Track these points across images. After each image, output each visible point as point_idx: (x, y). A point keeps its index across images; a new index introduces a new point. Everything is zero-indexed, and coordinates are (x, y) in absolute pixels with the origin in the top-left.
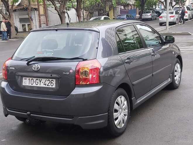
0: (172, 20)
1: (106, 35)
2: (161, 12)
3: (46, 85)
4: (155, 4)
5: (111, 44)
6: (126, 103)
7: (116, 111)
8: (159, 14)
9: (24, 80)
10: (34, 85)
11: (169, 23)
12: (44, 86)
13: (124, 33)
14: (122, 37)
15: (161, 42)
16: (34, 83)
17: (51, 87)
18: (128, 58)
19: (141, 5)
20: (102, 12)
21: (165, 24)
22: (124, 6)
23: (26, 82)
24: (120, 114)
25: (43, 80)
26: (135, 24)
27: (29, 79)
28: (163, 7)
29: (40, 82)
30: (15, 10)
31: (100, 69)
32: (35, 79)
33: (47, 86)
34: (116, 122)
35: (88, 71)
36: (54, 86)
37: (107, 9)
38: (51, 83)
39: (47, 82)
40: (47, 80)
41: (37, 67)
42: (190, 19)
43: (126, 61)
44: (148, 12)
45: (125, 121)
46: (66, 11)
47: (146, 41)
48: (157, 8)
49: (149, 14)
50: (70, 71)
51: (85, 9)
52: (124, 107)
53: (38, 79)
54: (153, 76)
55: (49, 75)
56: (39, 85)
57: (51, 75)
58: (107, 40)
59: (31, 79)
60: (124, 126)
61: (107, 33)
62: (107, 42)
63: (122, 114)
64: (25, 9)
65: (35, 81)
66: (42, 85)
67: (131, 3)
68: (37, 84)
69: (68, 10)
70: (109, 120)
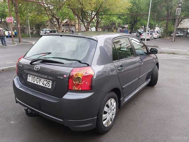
0: (148, 37)
1: (104, 44)
2: (142, 33)
3: (44, 84)
4: (139, 29)
5: (108, 51)
6: (115, 104)
7: (105, 113)
8: (140, 34)
9: (28, 77)
10: (35, 83)
11: (147, 39)
12: (43, 85)
13: (119, 44)
14: (118, 46)
15: (146, 52)
16: (36, 81)
17: (47, 87)
18: (120, 66)
19: (131, 28)
20: (110, 30)
21: (144, 40)
22: (122, 28)
23: (30, 79)
24: (109, 114)
25: (42, 80)
26: (129, 36)
27: (32, 77)
28: (143, 31)
29: (40, 81)
30: (63, 25)
31: (93, 76)
32: (36, 78)
33: (44, 86)
34: (104, 122)
35: (81, 78)
36: (50, 87)
37: (113, 29)
38: (48, 84)
39: (45, 83)
40: (45, 81)
41: (37, 68)
42: (158, 38)
43: (119, 68)
44: (135, 33)
45: (112, 120)
46: (90, 28)
47: (136, 51)
48: (140, 31)
49: (135, 34)
50: (64, 76)
51: (101, 27)
52: (113, 108)
53: (39, 78)
54: (139, 79)
55: (46, 77)
56: (38, 84)
57: (48, 77)
58: (105, 48)
59: (33, 77)
60: (111, 123)
61: (106, 42)
62: (104, 49)
63: (111, 114)
64: (68, 25)
65: (36, 79)
66: (41, 84)
67: (126, 27)
68: (37, 82)
69: (92, 27)
70: (98, 122)
